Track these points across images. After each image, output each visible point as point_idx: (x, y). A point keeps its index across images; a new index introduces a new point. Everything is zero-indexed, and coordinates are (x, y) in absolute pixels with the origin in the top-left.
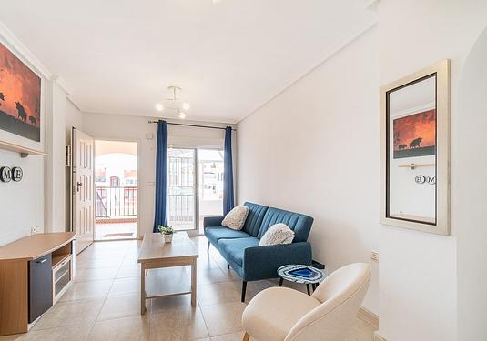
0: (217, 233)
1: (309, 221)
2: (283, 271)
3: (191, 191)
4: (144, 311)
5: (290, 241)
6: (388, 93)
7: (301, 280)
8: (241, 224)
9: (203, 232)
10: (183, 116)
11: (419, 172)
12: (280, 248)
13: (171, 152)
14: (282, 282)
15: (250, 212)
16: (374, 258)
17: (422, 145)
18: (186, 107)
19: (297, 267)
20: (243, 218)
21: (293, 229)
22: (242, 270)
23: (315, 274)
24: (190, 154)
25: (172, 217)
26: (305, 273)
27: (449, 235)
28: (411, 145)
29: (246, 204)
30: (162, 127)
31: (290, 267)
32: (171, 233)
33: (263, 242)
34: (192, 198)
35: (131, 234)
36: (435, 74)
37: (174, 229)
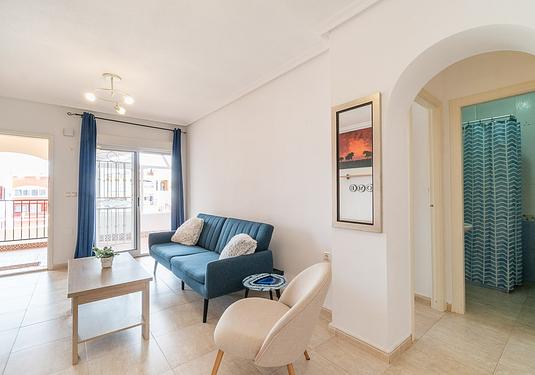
0: (167, 250)
1: (270, 229)
2: (249, 282)
3: (129, 203)
4: (77, 360)
5: (253, 251)
6: (338, 113)
7: (267, 288)
8: (195, 238)
9: (148, 252)
10: (122, 112)
11: (353, 181)
12: (243, 259)
13: (101, 155)
14: (248, 293)
15: (205, 224)
16: (327, 258)
17: (354, 158)
18: (129, 101)
19: (261, 276)
20: (198, 231)
21: (254, 238)
22: (204, 288)
23: (278, 281)
24: (127, 157)
25: (101, 237)
26: (268, 280)
27: (381, 232)
28: (346, 158)
29: (200, 216)
30: (89, 122)
31: (255, 277)
32: (112, 255)
33: (225, 255)
34: (130, 212)
35: (38, 264)
36: (371, 103)
37: (114, 249)
